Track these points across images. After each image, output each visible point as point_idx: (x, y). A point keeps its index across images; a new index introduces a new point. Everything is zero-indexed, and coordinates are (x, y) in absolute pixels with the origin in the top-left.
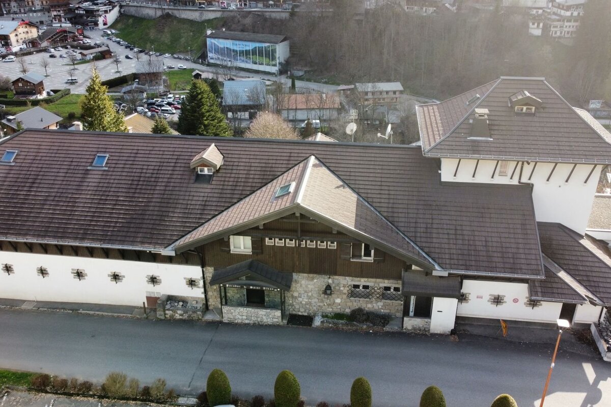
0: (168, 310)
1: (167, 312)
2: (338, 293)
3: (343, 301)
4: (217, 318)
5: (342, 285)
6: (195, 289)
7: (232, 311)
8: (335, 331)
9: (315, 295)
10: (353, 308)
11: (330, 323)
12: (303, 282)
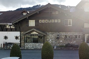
0: (8, 46)
1: (8, 47)
2: (61, 38)
3: (63, 41)
4: (23, 48)
5: (62, 35)
6: (18, 40)
7: (28, 44)
8: (59, 50)
9: (54, 40)
10: (66, 44)
11: (59, 48)
12: (50, 35)
